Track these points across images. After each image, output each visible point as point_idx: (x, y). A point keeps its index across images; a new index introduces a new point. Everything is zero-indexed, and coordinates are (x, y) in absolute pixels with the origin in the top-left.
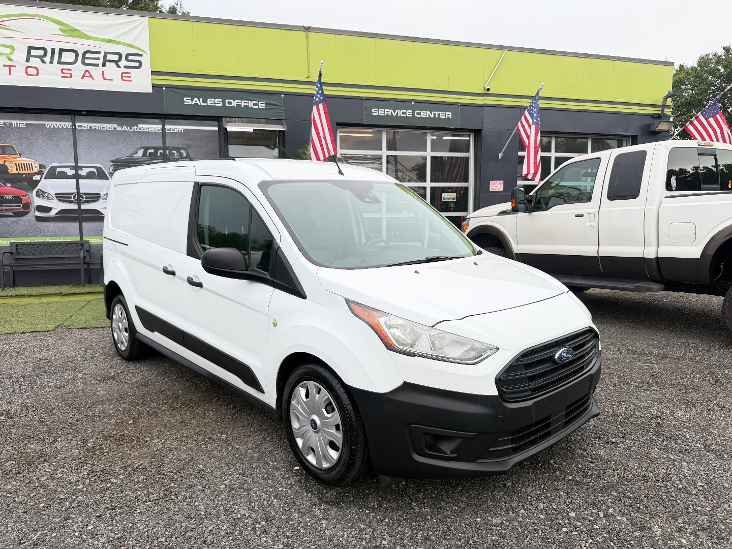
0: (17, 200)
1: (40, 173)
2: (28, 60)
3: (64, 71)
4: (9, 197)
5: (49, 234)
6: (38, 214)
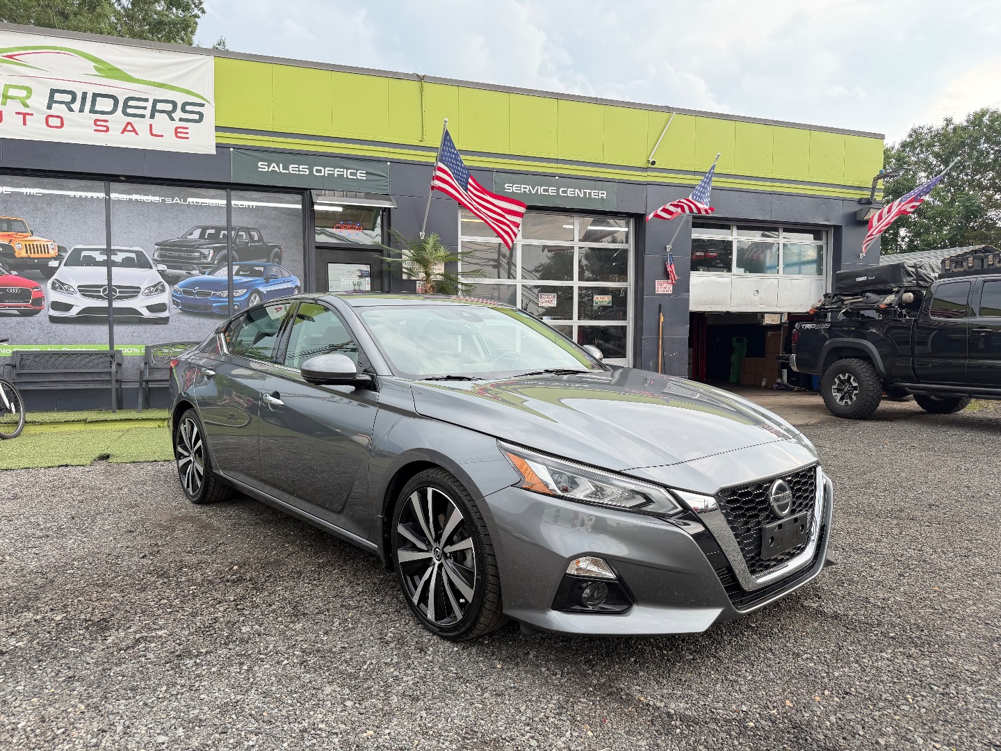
0: (24, 295)
1: (58, 258)
2: (49, 107)
3: (98, 123)
4: (14, 290)
5: (67, 340)
6: (53, 313)
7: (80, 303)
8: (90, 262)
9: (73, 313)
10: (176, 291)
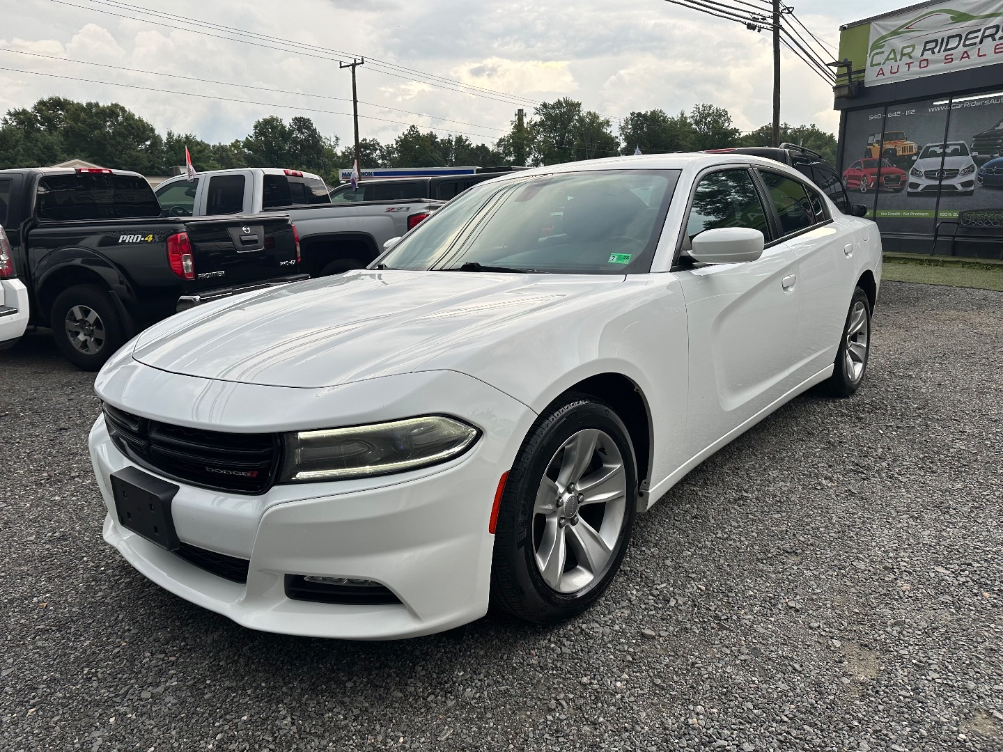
0: (898, 178)
1: (917, 154)
2: (922, 55)
3: (947, 57)
4: (893, 176)
5: (914, 209)
6: (909, 190)
7: (924, 182)
8: (934, 154)
9: (920, 188)
10: (981, 171)
